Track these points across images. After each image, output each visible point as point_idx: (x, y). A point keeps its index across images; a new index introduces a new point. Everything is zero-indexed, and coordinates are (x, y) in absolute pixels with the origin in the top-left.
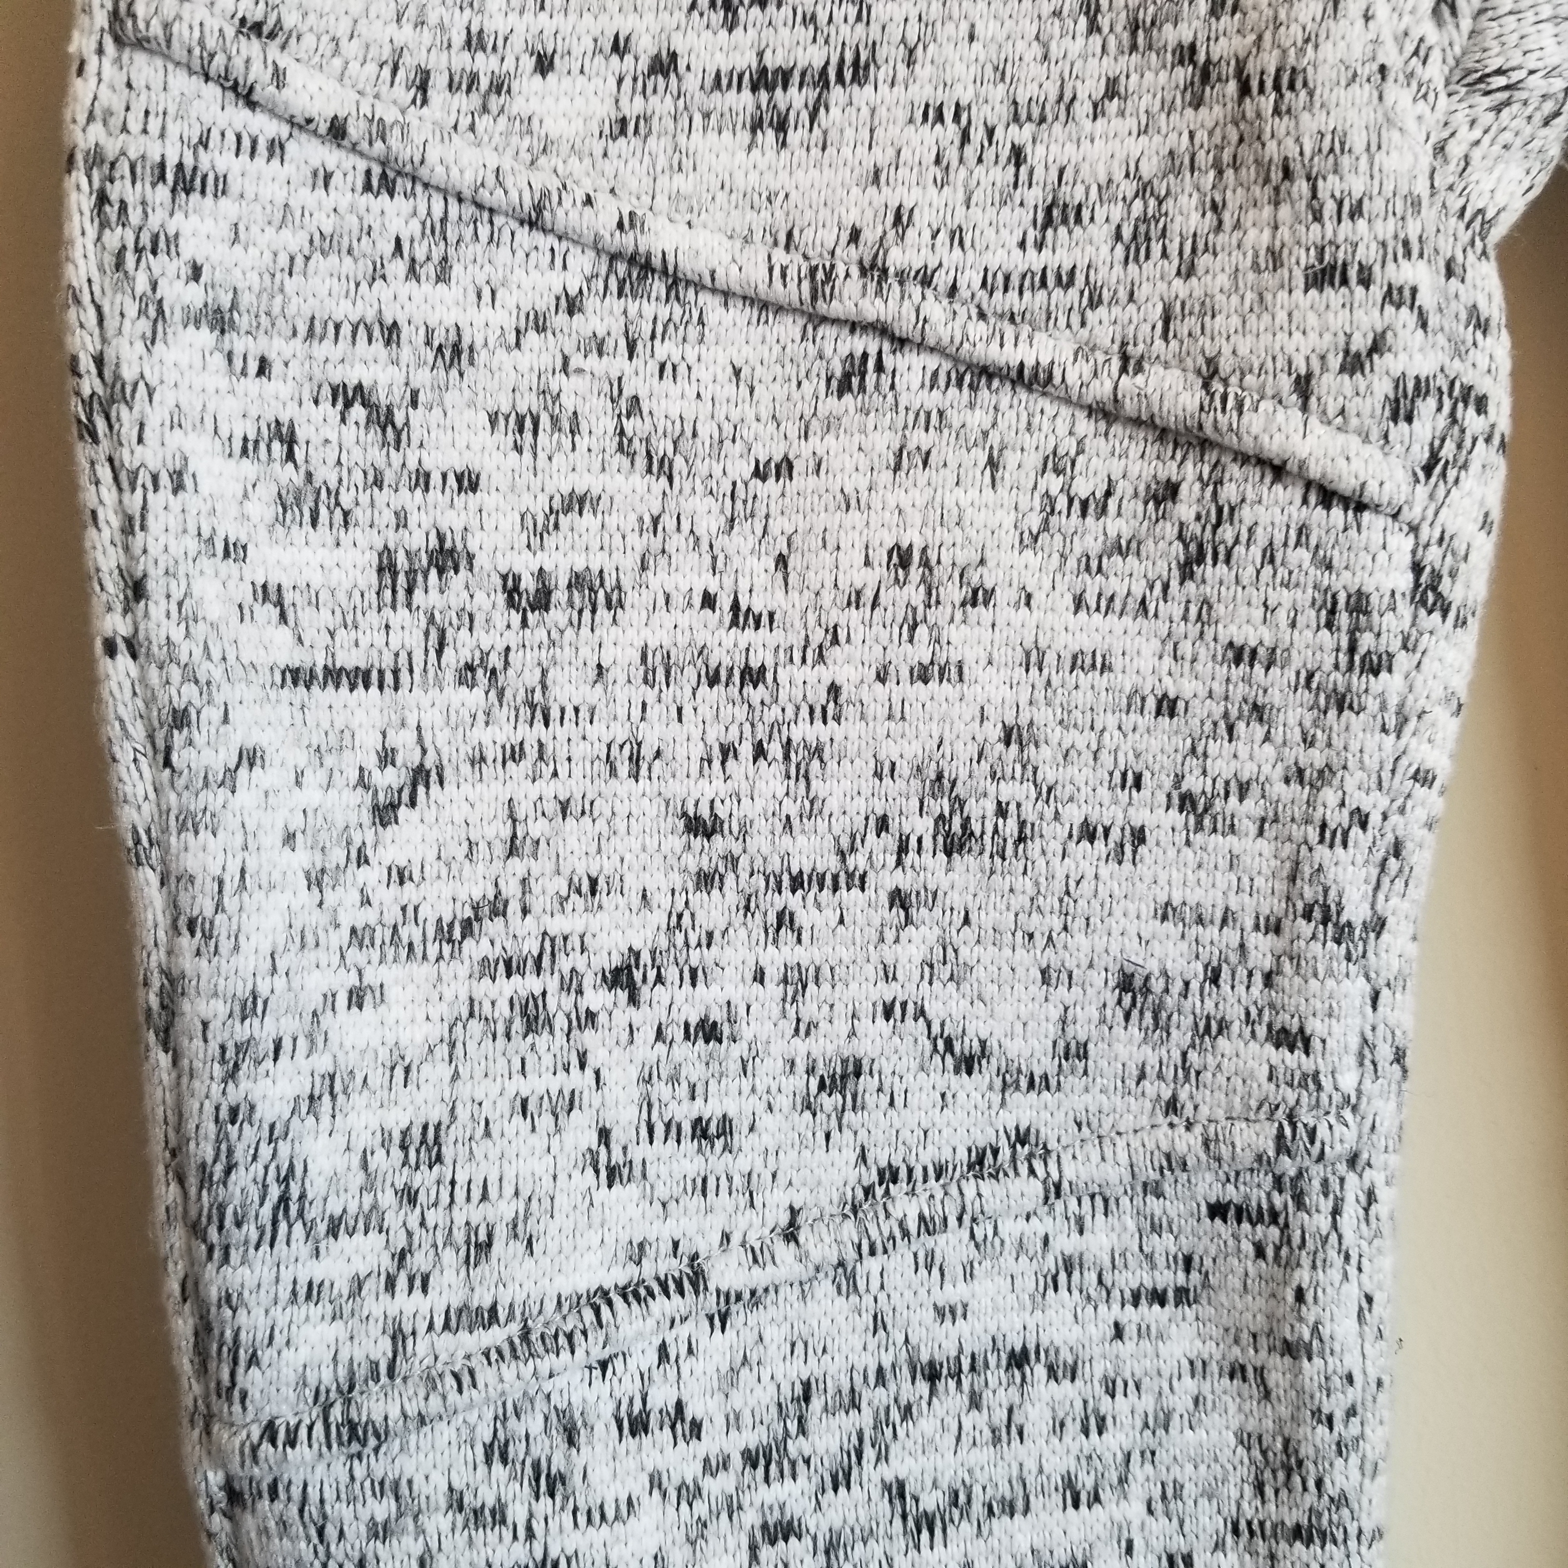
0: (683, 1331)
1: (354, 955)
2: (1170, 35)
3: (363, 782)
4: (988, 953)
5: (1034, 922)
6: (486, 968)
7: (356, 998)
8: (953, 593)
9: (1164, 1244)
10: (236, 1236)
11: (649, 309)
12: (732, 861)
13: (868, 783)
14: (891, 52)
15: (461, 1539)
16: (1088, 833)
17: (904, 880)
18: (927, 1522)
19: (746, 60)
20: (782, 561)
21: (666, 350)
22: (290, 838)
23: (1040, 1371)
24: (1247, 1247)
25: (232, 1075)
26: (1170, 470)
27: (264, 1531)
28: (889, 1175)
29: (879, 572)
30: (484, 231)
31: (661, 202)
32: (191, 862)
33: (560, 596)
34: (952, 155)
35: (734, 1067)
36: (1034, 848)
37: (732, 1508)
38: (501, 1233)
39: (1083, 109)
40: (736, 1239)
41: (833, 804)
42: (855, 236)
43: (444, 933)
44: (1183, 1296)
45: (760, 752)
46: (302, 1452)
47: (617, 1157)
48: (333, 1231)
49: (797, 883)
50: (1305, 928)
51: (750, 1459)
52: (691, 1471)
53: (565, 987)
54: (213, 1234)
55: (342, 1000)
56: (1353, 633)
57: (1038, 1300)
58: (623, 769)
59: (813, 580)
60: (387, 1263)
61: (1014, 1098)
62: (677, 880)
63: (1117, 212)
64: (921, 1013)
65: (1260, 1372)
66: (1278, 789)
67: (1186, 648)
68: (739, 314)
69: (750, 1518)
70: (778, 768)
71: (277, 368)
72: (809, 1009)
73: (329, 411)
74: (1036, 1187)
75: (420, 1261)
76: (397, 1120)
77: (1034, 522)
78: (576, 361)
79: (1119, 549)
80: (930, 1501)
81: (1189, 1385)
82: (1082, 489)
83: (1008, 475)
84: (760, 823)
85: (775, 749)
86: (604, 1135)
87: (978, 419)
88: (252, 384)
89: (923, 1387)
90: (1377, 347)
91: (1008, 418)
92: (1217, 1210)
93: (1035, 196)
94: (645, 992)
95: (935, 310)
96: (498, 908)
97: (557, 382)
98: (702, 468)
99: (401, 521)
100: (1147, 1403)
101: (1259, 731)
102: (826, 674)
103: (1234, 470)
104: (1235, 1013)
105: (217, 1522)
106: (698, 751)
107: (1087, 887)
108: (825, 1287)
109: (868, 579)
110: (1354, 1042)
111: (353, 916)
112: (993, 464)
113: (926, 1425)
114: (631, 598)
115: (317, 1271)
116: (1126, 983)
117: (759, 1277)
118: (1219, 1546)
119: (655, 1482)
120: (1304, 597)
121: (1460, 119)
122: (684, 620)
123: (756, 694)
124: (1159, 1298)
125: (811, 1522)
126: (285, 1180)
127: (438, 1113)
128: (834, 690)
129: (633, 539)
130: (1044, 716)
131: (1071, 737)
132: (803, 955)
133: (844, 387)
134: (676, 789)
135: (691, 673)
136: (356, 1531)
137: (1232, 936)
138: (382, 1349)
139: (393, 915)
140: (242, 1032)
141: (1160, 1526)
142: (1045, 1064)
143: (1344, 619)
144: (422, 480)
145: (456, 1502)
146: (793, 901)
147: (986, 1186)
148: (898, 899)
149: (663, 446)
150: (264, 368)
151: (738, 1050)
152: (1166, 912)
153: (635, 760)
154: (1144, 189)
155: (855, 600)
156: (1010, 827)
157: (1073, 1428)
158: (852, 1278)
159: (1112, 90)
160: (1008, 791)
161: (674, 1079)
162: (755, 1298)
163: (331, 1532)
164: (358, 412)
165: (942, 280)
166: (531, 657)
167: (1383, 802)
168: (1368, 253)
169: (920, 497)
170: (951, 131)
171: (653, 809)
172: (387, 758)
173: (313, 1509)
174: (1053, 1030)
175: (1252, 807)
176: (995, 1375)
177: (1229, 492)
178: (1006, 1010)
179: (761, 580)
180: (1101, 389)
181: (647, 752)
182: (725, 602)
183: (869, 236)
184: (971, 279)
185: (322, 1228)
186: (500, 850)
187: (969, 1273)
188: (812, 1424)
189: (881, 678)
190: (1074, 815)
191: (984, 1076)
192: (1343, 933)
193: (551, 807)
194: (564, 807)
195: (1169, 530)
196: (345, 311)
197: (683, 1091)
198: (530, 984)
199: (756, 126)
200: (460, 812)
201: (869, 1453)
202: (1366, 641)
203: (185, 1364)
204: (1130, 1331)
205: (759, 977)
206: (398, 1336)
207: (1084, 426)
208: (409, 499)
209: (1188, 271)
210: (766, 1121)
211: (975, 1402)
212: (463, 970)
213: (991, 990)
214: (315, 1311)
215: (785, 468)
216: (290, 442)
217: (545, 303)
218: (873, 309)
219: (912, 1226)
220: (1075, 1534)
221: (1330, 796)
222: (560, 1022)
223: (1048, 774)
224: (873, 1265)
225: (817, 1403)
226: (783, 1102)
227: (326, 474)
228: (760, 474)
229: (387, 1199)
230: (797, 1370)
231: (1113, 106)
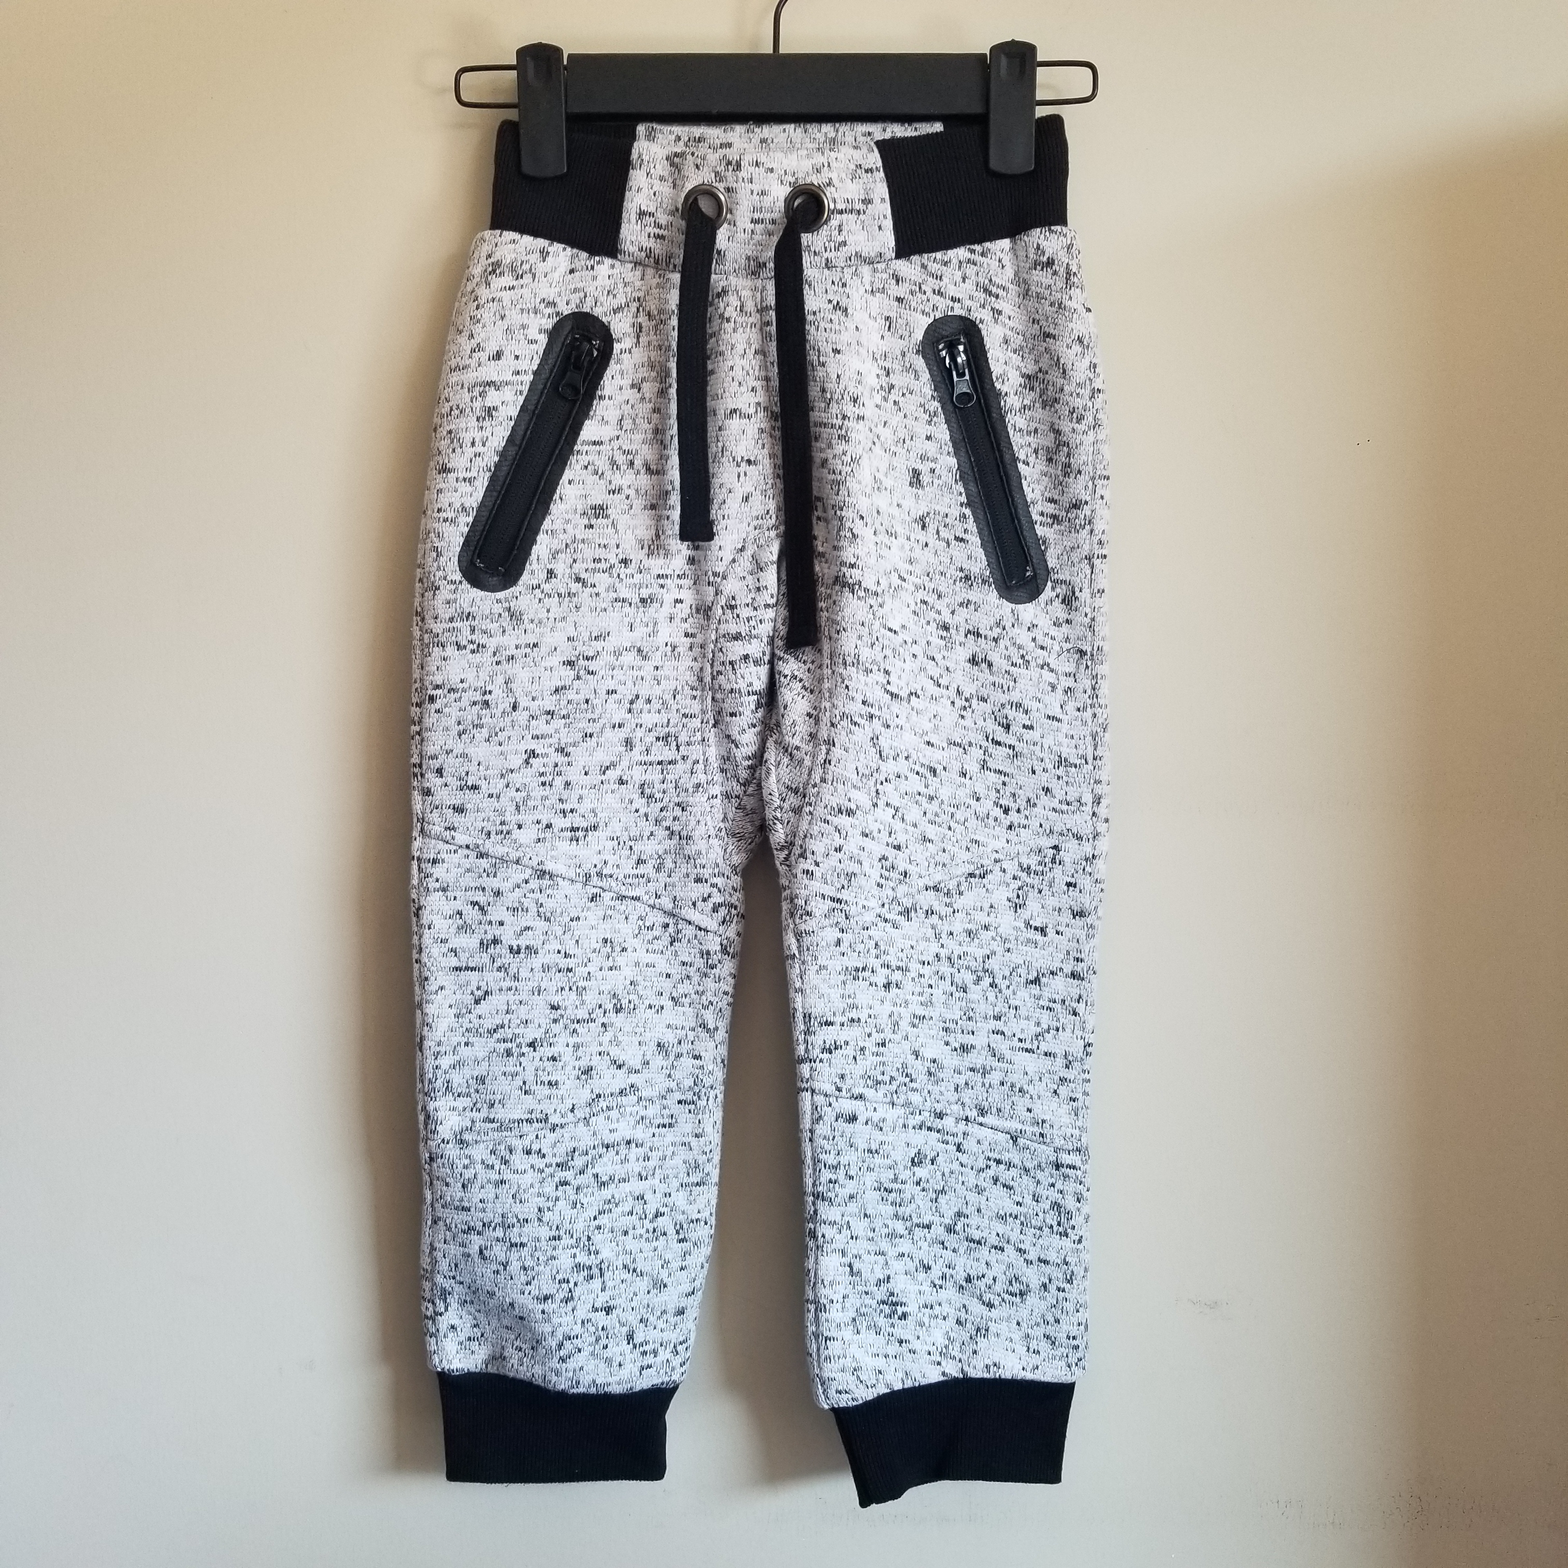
0: (543, 1132)
1: (466, 1034)
2: (665, 824)
3: (472, 993)
4: (626, 1038)
5: (637, 1030)
6: (498, 1041)
7: (467, 1044)
8: (618, 949)
9: (666, 1112)
10: (438, 1094)
11: (545, 882)
12: (562, 1016)
13: (597, 996)
14: (602, 824)
15: (484, 1171)
16: (650, 1007)
17: (605, 1020)
18: (603, 1184)
19: (569, 825)
20: (577, 941)
21: (549, 892)
22: (450, 1006)
23: (634, 1145)
24: (687, 1111)
25: (436, 1058)
26: (667, 921)
27: (439, 1167)
28: (599, 1096)
29: (600, 944)
30: (505, 865)
31: (549, 857)
32: (427, 1011)
33: (523, 951)
34: (616, 848)
35: (560, 1068)
36: (637, 1011)
37: (552, 1176)
38: (497, 1101)
39: (645, 838)
40: (558, 1111)
41: (588, 1002)
42: (595, 866)
43: (489, 1032)
44: (670, 1125)
45: (570, 989)
46: (450, 1145)
47: (527, 1088)
48: (459, 1096)
49: (578, 1022)
50: (700, 1030)
51: (558, 1165)
52: (542, 1166)
53: (517, 1046)
54: (432, 1094)
55: (463, 1044)
56: (707, 959)
57: (634, 1128)
58: (536, 993)
59: (585, 947)
60: (471, 1105)
61: (630, 1075)
62: (548, 1021)
63: (654, 861)
64: (608, 1054)
65: (689, 1143)
66: (693, 996)
67: (672, 962)
68: (567, 883)
69: (557, 1179)
70: (575, 993)
71: (458, 898)
72: (580, 1053)
73: (470, 907)
74: (636, 1098)
75: (479, 1105)
76: (475, 1074)
77: (637, 932)
78: (528, 895)
79: (656, 938)
80: (604, 1179)
81: (671, 1149)
82: (647, 924)
83: (630, 920)
84: (570, 1007)
85: (574, 988)
86: (524, 1083)
87: (623, 907)
88: (452, 902)
89: (605, 1150)
90: (709, 896)
91: (630, 907)
92: (680, 1102)
93: (635, 857)
94: (538, 1049)
95: (614, 884)
96: (502, 1027)
97: (523, 900)
98: (558, 919)
99: (486, 933)
100: (661, 1153)
101: (689, 982)
102: (587, 969)
103: (681, 921)
104: (685, 1052)
105: (427, 1166)
106: (555, 989)
107: (650, 1020)
108: (581, 1124)
109: (598, 946)
110: (712, 1058)
111: (466, 1025)
112: (626, 918)
113: (605, 1159)
114: (540, 951)
115: (456, 1104)
116: (659, 1045)
117: (563, 1121)
118: (678, 1190)
119: (532, 1167)
120: (697, 951)
121: (730, 843)
122: (553, 956)
123: (570, 975)
124: (664, 1126)
125: (573, 1182)
126: (448, 1082)
127: (486, 1073)
128: (589, 973)
129: (541, 937)
130: (639, 978)
131: (646, 983)
132: (578, 1040)
133: (592, 900)
134: (549, 998)
135: (554, 969)
136: (460, 1166)
137: (684, 1032)
138: (469, 1124)
139: (477, 1026)
140: (438, 1049)
141: (663, 1185)
142: (639, 1067)
143: (705, 956)
144: (490, 923)
145: (483, 1162)
146: (577, 1026)
147: (623, 1098)
148: (604, 1025)
149: (548, 915)
150: (455, 898)
151: (561, 1064)
152: (669, 1026)
153: (539, 991)
154: (660, 857)
155: (594, 951)
156: (632, 1006)
157: (641, 1159)
158: (588, 1122)
159: (652, 834)
160: (631, 997)
161: (544, 1070)
162: (562, 1127)
163: (455, 1166)
164: (477, 907)
165: (615, 876)
166: (515, 965)
167: (717, 999)
168: (707, 876)
169: (609, 926)
170: (616, 842)
171: (542, 1003)
172: (478, 988)
173: (451, 1160)
174: (641, 1057)
175: (688, 1000)
176: (623, 1146)
177: (680, 927)
178: (630, 1052)
179: (572, 946)
180: (651, 902)
181: (542, 989)
182: (563, 952)
183: (599, 866)
184: (621, 877)
185: (456, 1095)
186: (504, 1012)
187: (618, 1121)
188: (575, 1158)
189: (601, 970)
190: (647, 1003)
191: (624, 1069)
192: (708, 1031)
193: (518, 1002)
194: (521, 1002)
195: (667, 934)
196: (473, 885)
197: (546, 1073)
198: (509, 1045)
199: (571, 840)
200: (495, 1002)
201: (590, 1166)
202: (710, 961)
203: (421, 1127)
204: (657, 1135)
205: (568, 1046)
206: (473, 1122)
207: (648, 909)
208: (488, 928)
209: (670, 876)
210: (567, 1082)
211: (617, 1153)
212: (493, 1040)
213: (626, 1048)
214: (455, 1113)
215: (578, 919)
216: (461, 914)
217: (520, 881)
218: (600, 884)
219: (605, 1108)
220: (641, 1188)
221: (704, 997)
222: (515, 1054)
223: (641, 993)
224: (594, 1119)
225: (577, 1153)
226: (572, 1077)
227: (469, 922)
228: (572, 920)
229: (472, 1090)
230: (573, 1144)
231: (652, 838)
